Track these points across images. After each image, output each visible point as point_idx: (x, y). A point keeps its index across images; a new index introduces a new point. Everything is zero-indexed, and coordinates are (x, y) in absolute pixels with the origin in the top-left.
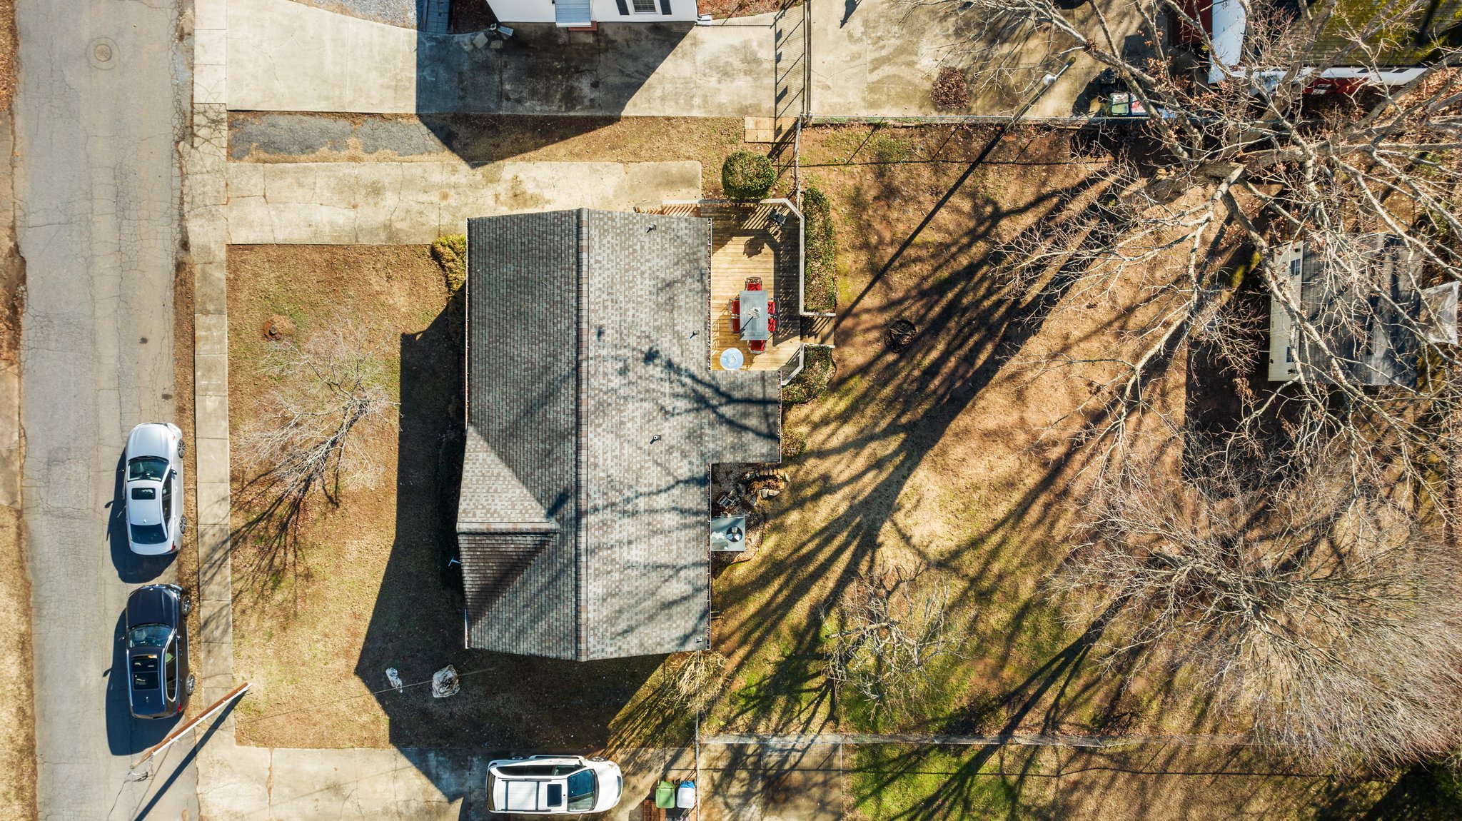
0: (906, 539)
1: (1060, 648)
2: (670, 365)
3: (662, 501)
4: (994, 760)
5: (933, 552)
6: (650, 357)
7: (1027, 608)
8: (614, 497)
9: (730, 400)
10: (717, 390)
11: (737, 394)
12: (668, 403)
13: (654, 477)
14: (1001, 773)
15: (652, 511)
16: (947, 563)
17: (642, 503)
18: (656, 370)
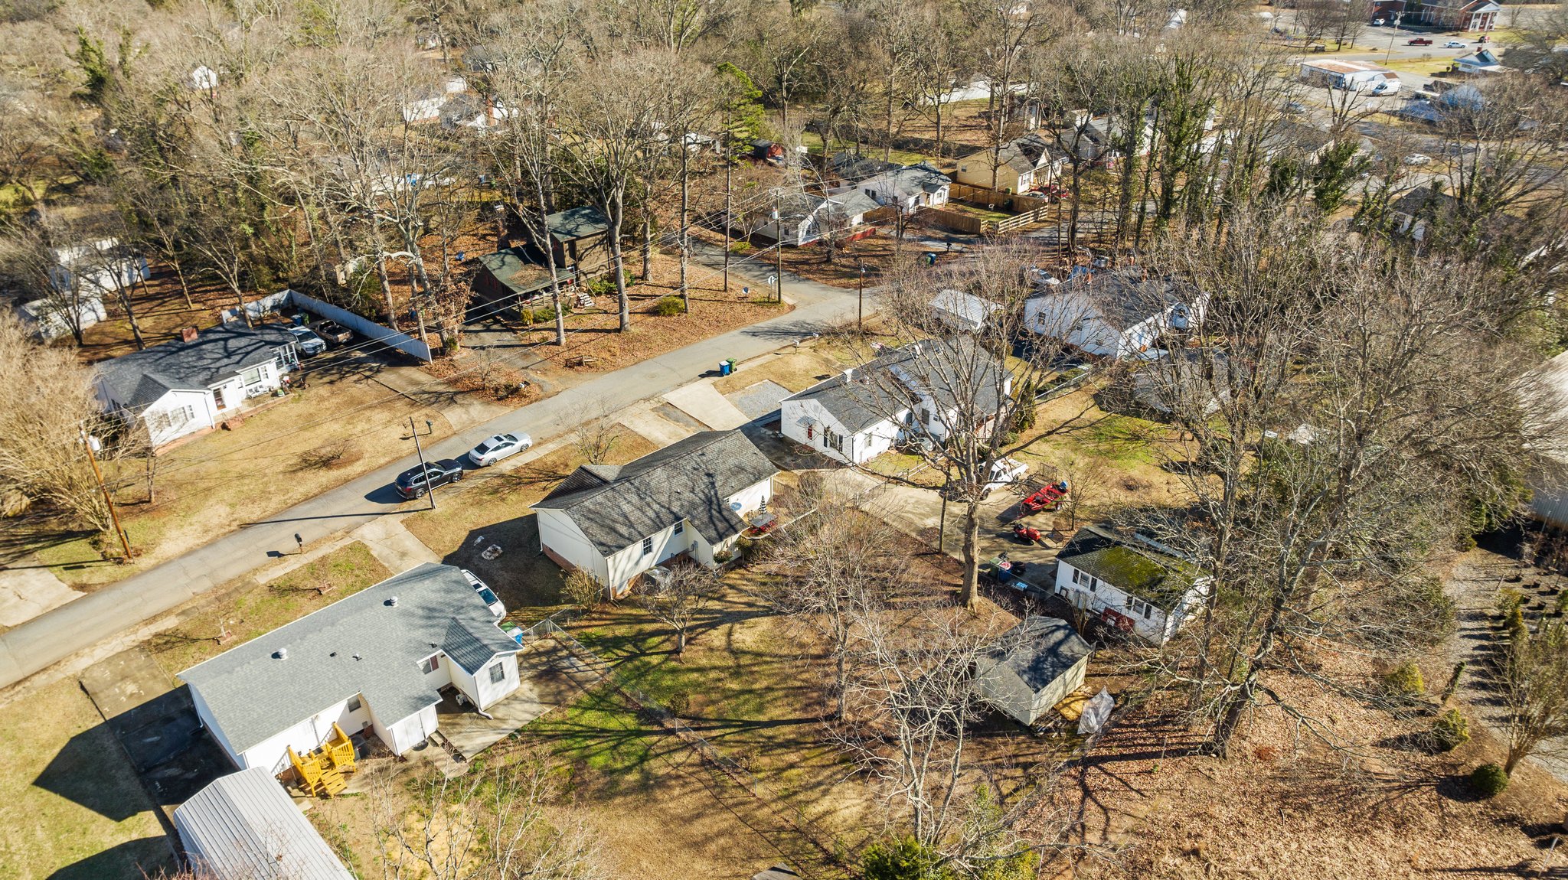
0: (730, 634)
1: (746, 718)
2: (713, 484)
3: (656, 507)
4: (655, 738)
5: (735, 646)
6: (709, 475)
7: (751, 691)
8: (643, 488)
9: (720, 512)
10: (719, 505)
11: (725, 513)
12: (697, 490)
13: (664, 499)
14: (650, 746)
15: (648, 505)
16: (736, 653)
17: (648, 499)
18: (706, 479)
